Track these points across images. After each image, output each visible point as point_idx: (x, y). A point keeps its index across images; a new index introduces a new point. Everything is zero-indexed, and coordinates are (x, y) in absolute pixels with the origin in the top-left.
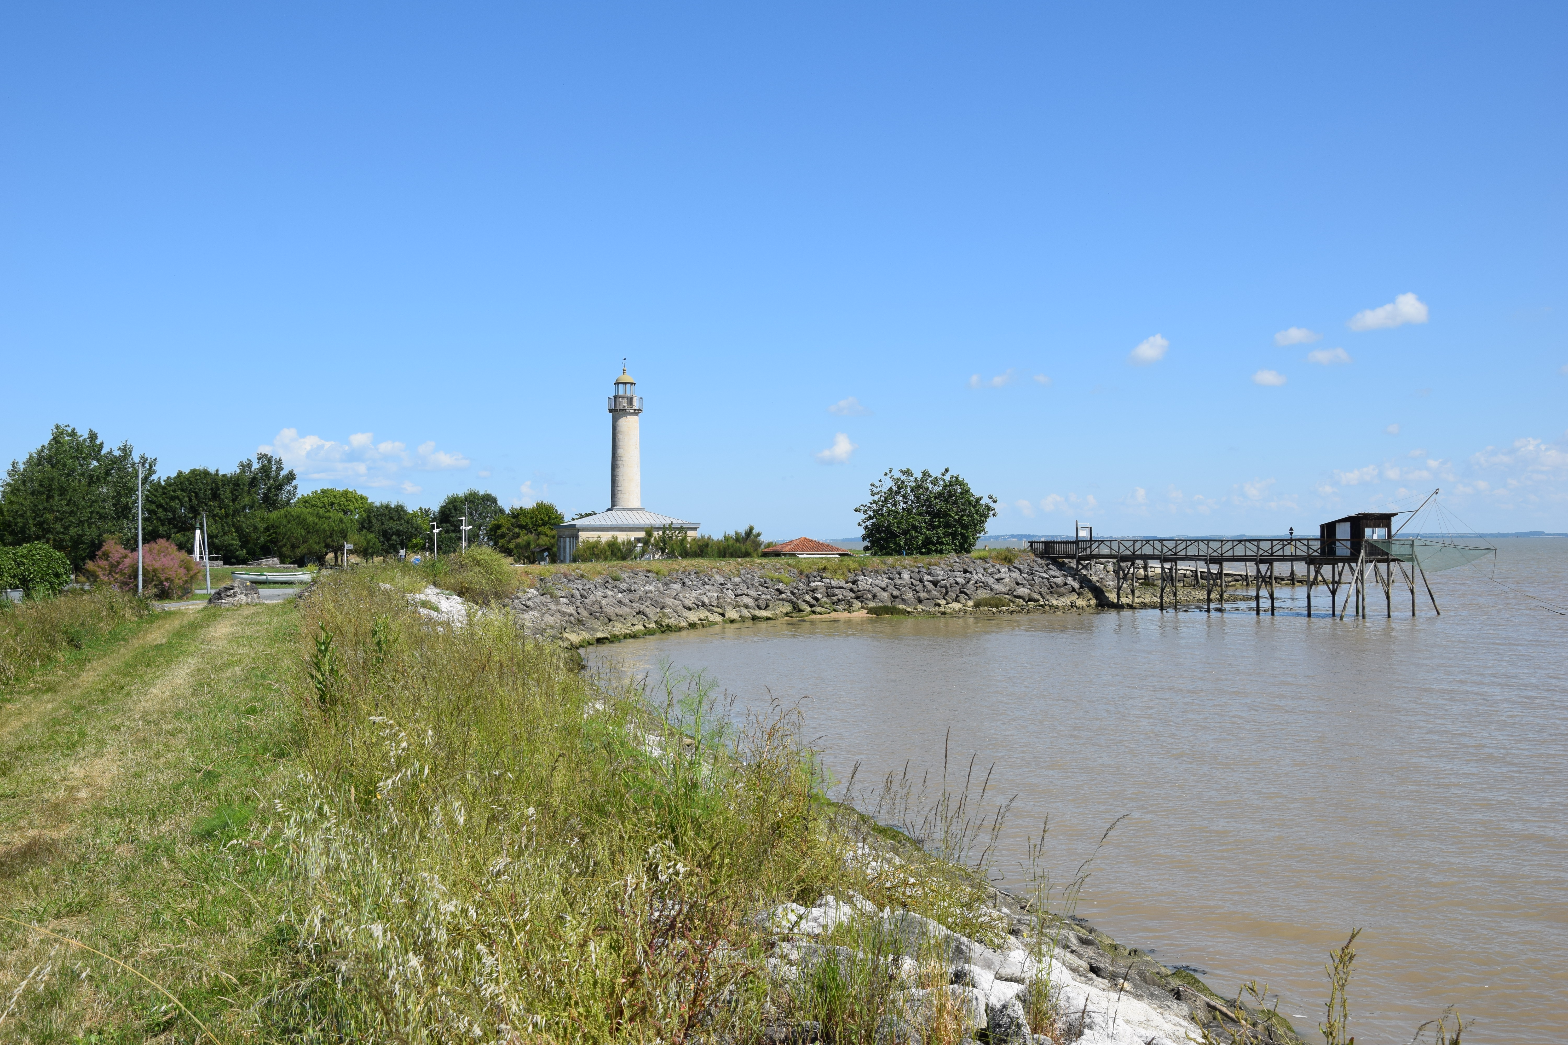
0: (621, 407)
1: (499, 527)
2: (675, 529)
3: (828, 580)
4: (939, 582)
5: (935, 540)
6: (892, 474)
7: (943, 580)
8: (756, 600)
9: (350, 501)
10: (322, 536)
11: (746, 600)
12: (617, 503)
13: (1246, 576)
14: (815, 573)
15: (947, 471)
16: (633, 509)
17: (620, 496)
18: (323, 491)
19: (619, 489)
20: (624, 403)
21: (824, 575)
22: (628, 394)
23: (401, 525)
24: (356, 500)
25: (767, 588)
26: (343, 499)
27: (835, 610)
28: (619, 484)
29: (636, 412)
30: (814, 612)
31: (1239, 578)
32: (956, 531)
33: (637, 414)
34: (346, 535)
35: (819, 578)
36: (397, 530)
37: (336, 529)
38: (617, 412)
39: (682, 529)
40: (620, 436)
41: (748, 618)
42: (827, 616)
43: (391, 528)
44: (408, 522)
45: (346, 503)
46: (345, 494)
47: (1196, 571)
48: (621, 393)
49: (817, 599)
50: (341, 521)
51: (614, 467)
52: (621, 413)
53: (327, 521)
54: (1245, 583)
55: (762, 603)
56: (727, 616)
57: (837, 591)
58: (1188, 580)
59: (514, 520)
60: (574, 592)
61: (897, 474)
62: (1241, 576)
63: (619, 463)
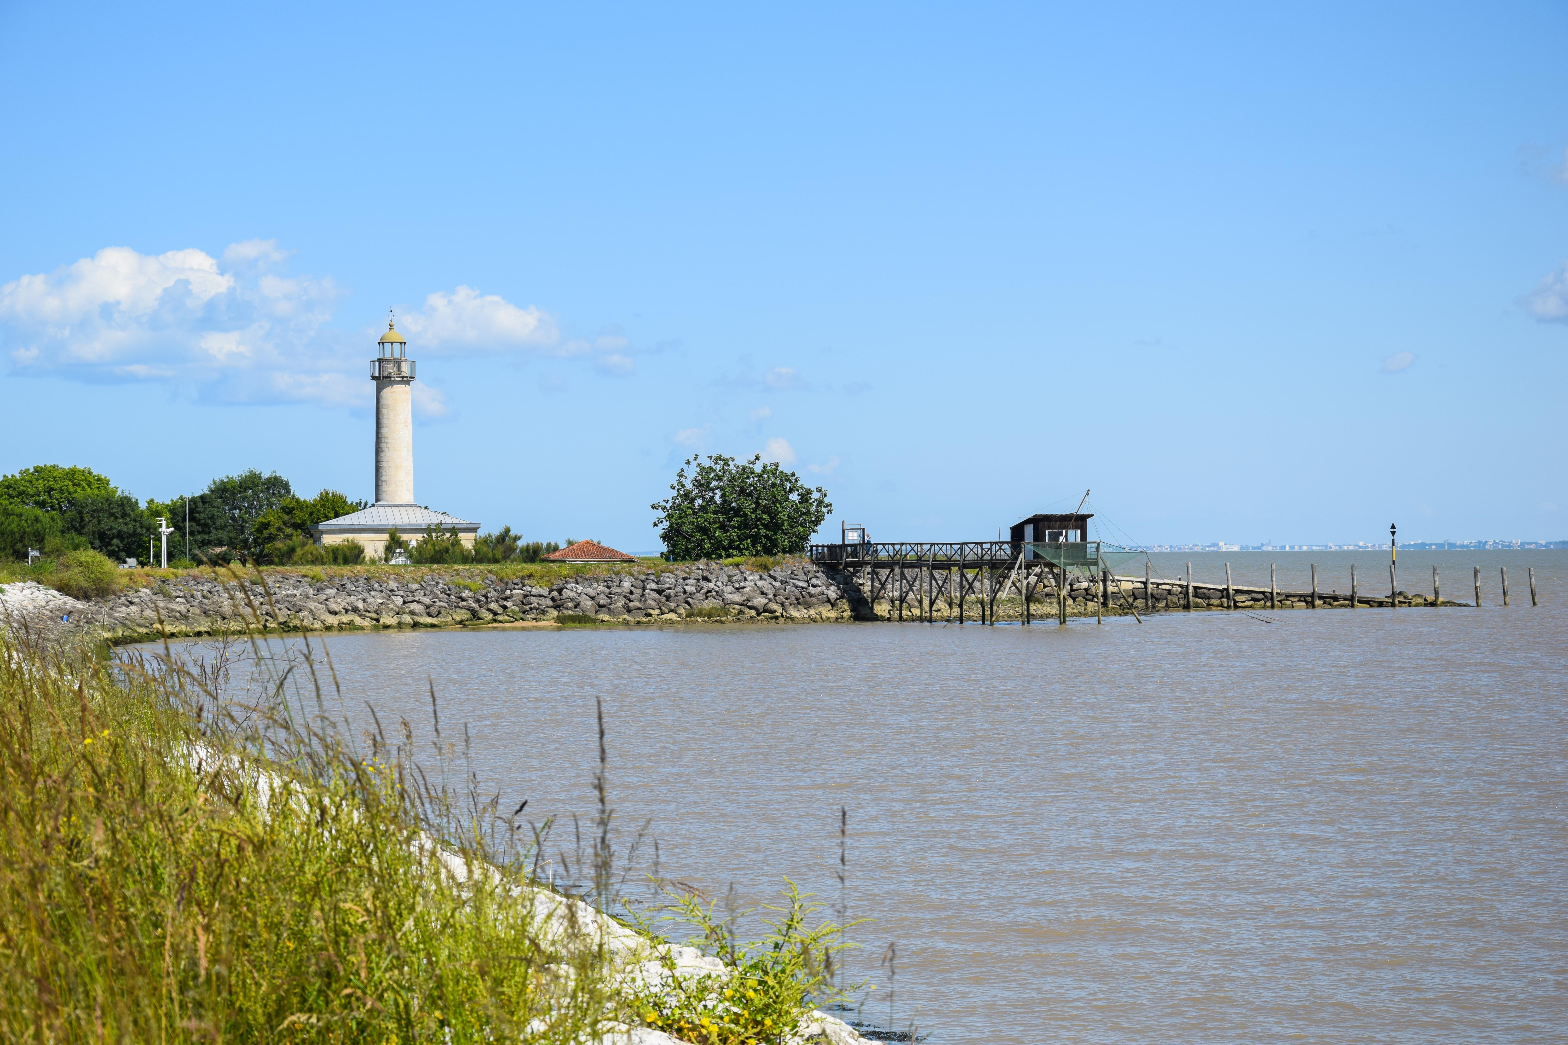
0: (385, 374)
1: (266, 526)
2: (447, 530)
3: (529, 588)
4: (664, 591)
5: (726, 543)
6: (699, 461)
7: (669, 588)
8: (428, 607)
9: (78, 485)
10: (9, 540)
11: (414, 607)
12: (381, 497)
13: (1272, 593)
14: (516, 581)
15: (757, 458)
16: (401, 505)
17: (384, 488)
18: (38, 470)
19: (383, 478)
20: (390, 369)
21: (527, 582)
22: (397, 355)
23: (126, 524)
24: (89, 484)
25: (449, 595)
26: (67, 482)
27: (522, 619)
28: (384, 473)
29: (406, 381)
30: (495, 621)
31: (1261, 596)
32: (758, 533)
33: (408, 383)
34: (43, 539)
35: (520, 586)
36: (119, 531)
37: (28, 530)
38: (382, 381)
39: (454, 531)
40: (384, 411)
41: (407, 624)
42: (512, 624)
43: (111, 529)
44: (135, 521)
45: (71, 489)
46: (71, 474)
47: (1187, 586)
48: (388, 356)
49: (505, 607)
50: (37, 519)
51: (378, 451)
52: (385, 381)
53: (16, 519)
54: (1269, 604)
55: (432, 610)
56: (381, 622)
57: (533, 599)
58: (1175, 599)
59: (286, 517)
60: (195, 593)
61: (707, 463)
62: (1263, 593)
63: (383, 445)
